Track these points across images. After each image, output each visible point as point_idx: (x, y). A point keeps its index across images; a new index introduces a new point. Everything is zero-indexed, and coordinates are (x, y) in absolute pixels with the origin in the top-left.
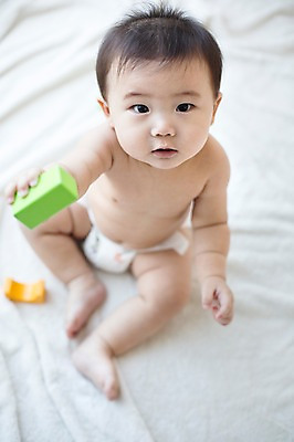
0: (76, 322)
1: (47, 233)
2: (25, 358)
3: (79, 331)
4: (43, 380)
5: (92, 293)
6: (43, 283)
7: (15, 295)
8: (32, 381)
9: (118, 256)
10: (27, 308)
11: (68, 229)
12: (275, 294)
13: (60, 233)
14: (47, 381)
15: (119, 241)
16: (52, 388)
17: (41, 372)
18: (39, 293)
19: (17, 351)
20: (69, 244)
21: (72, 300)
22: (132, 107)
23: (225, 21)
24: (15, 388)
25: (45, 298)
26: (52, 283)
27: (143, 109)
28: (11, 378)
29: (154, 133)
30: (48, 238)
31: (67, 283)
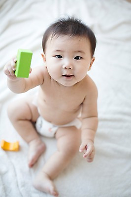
0: (33, 160)
1: (20, 120)
2: (10, 176)
3: (34, 164)
4: (18, 186)
5: (40, 147)
6: (18, 142)
7: (6, 148)
8: (13, 186)
9: (50, 129)
10: (11, 154)
11: (29, 118)
12: (121, 148)
13: (26, 120)
14: (20, 186)
15: (50, 122)
16: (21, 189)
17: (17, 182)
18: (16, 147)
19: (6, 172)
20: (30, 125)
21: (31, 150)
22: (56, 56)
23: (100, 26)
24: (5, 189)
25: (19, 149)
26: (22, 143)
27: (60, 57)
28: (4, 184)
29: (64, 67)
30: (21, 122)
31: (28, 142)
